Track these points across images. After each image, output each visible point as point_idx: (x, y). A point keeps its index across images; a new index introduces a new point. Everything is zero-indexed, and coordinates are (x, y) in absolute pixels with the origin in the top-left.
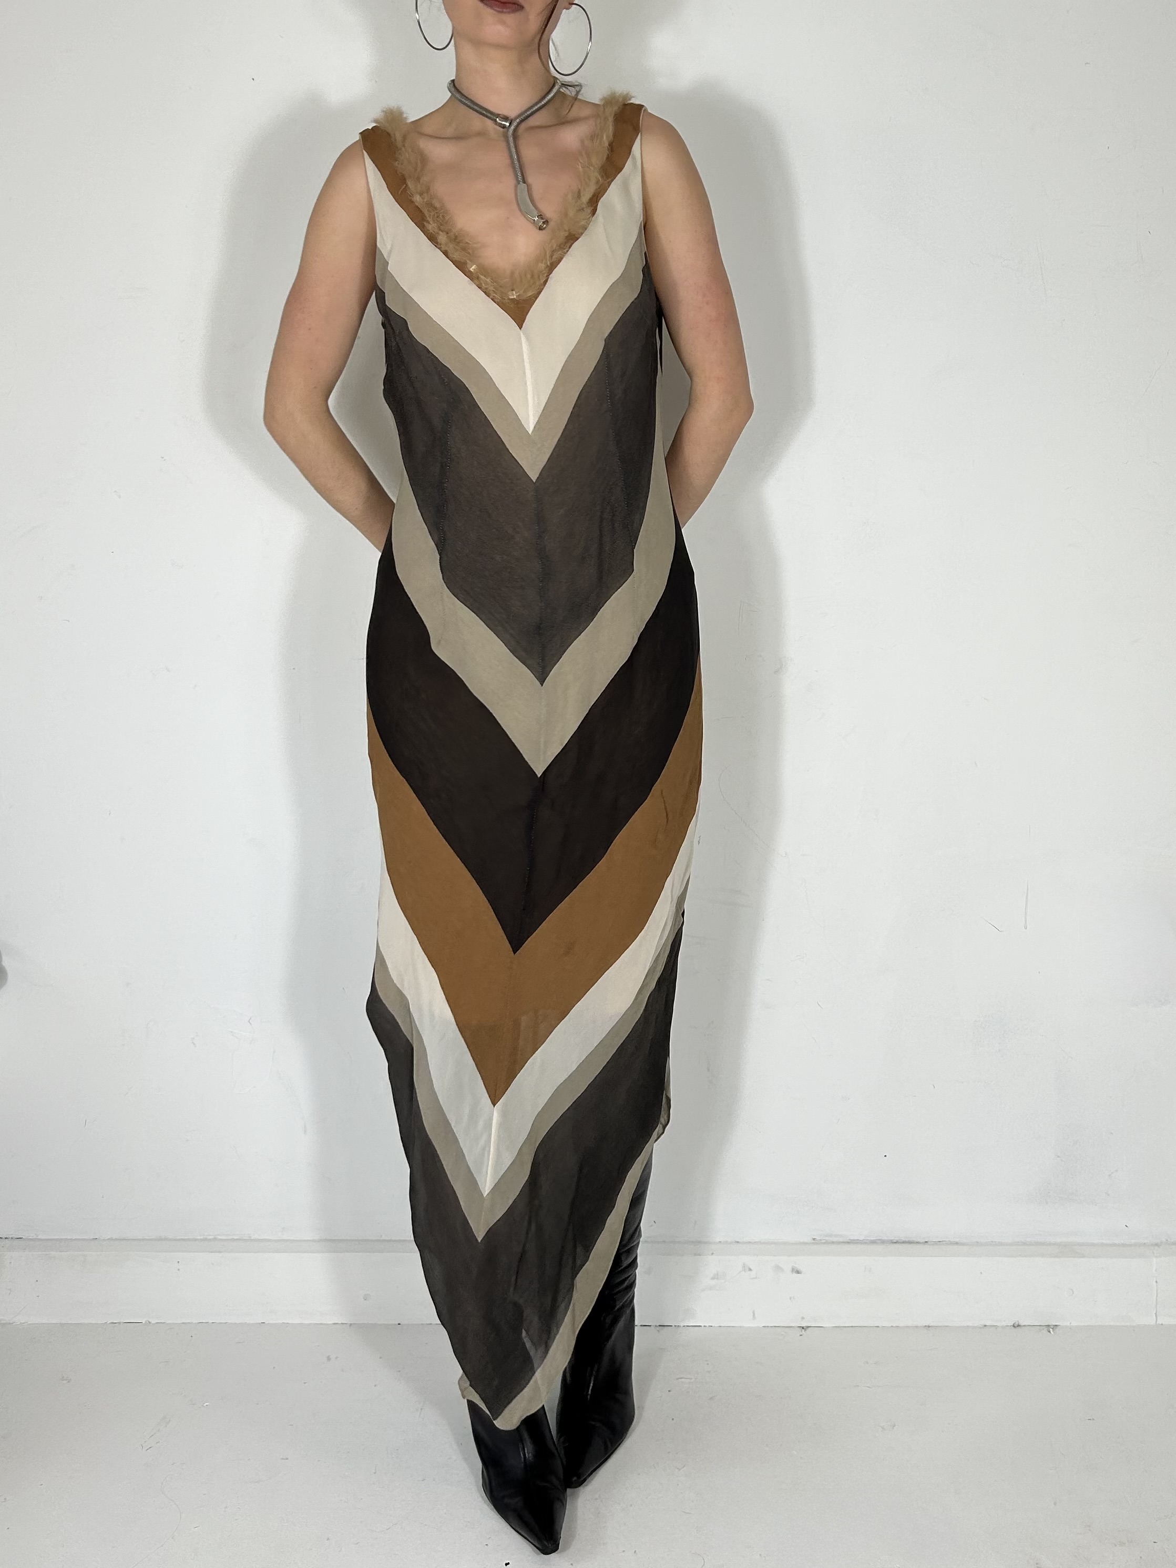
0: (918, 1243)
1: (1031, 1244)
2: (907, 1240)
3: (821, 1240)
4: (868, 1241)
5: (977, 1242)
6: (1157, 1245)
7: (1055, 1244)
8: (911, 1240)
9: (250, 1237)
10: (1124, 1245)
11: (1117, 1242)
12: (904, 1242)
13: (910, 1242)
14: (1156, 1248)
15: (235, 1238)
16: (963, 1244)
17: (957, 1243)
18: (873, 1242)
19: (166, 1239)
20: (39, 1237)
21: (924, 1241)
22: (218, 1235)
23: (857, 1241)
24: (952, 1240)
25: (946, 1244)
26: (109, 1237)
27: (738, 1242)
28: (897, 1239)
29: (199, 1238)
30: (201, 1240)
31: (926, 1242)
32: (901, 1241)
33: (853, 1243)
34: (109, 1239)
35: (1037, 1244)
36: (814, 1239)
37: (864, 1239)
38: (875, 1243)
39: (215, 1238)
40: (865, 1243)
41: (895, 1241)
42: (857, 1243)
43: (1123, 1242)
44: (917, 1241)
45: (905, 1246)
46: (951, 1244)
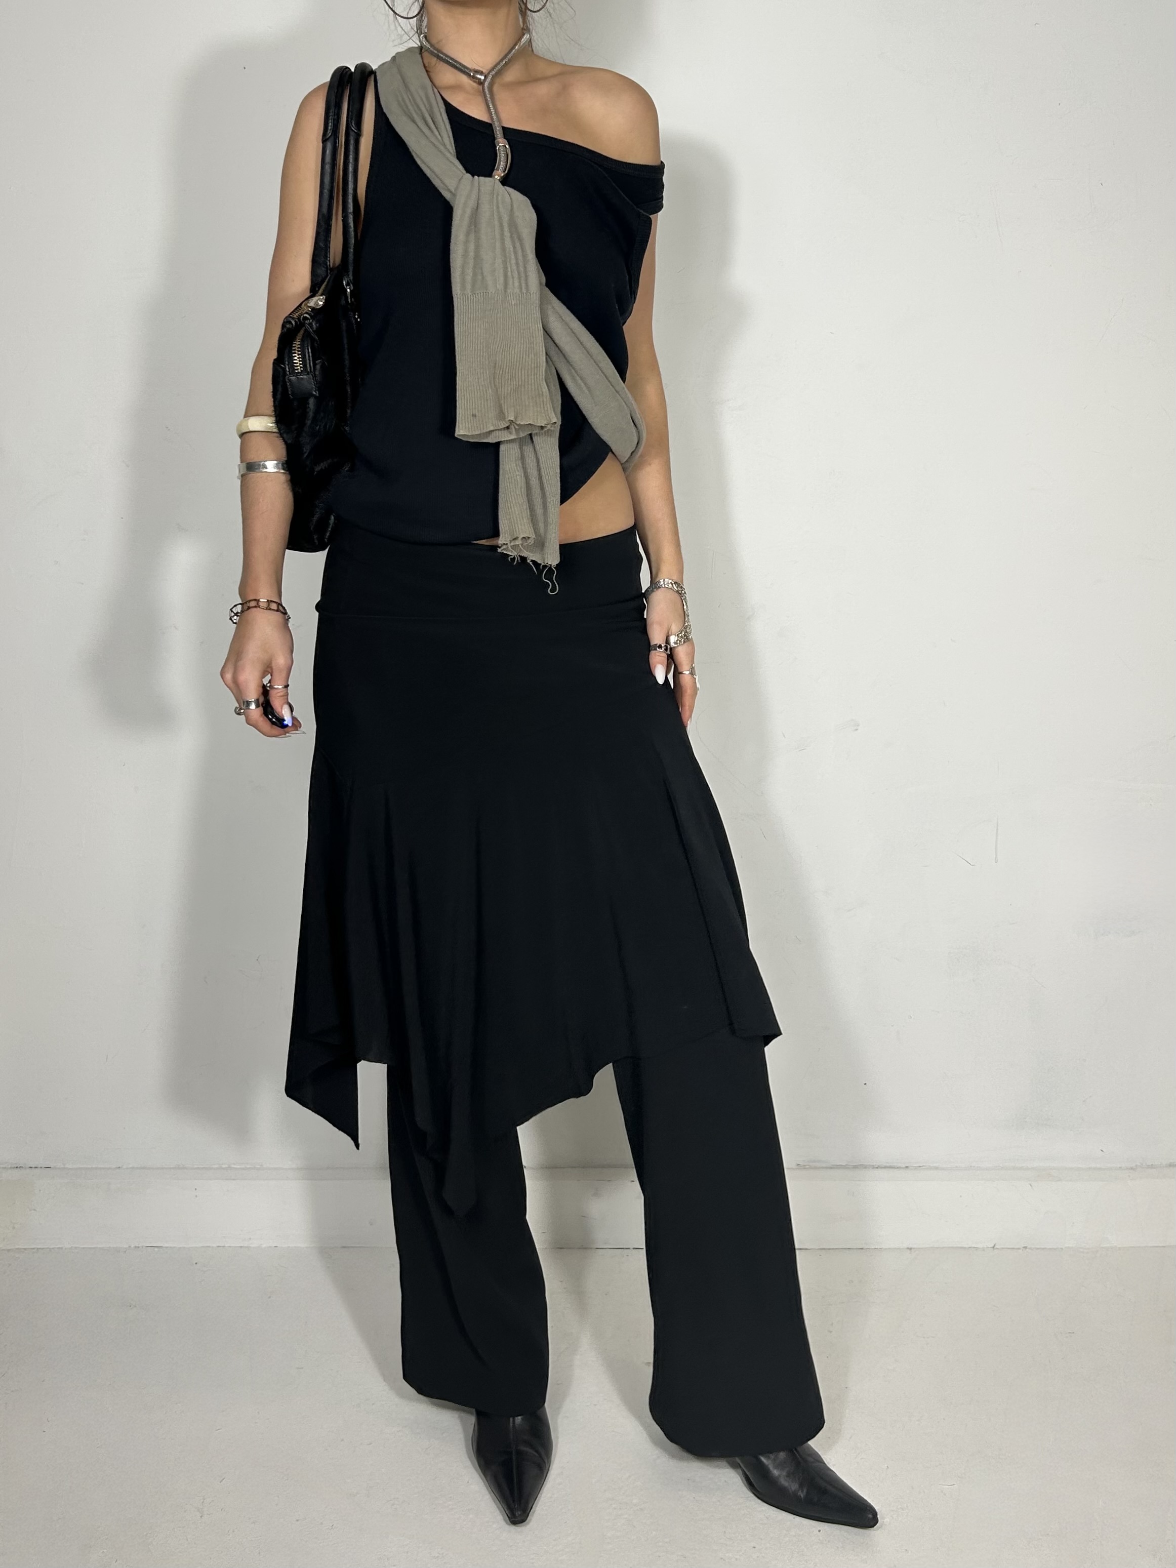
0: (898, 1168)
1: (1009, 1168)
2: (888, 1165)
3: (805, 1166)
4: (850, 1167)
5: (957, 1167)
6: (1132, 1168)
7: (1032, 1168)
8: (892, 1165)
9: (262, 1165)
10: (1100, 1169)
11: (1092, 1166)
12: (885, 1167)
13: (891, 1167)
14: (1131, 1171)
15: (248, 1166)
16: (943, 1169)
17: (936, 1168)
19: (184, 1168)
20: (66, 1166)
21: (904, 1166)
22: (234, 1164)
24: (931, 1165)
25: (928, 1168)
26: (131, 1166)
28: (878, 1164)
29: (214, 1166)
30: (217, 1168)
31: (907, 1167)
32: (882, 1166)
33: (834, 1168)
34: (131, 1168)
35: (1013, 1168)
36: (799, 1164)
37: (847, 1165)
38: (857, 1168)
39: (229, 1168)
40: (848, 1168)
41: (876, 1167)
42: (839, 1168)
43: (1098, 1166)
44: (899, 1165)
45: (886, 1170)
46: (931, 1169)
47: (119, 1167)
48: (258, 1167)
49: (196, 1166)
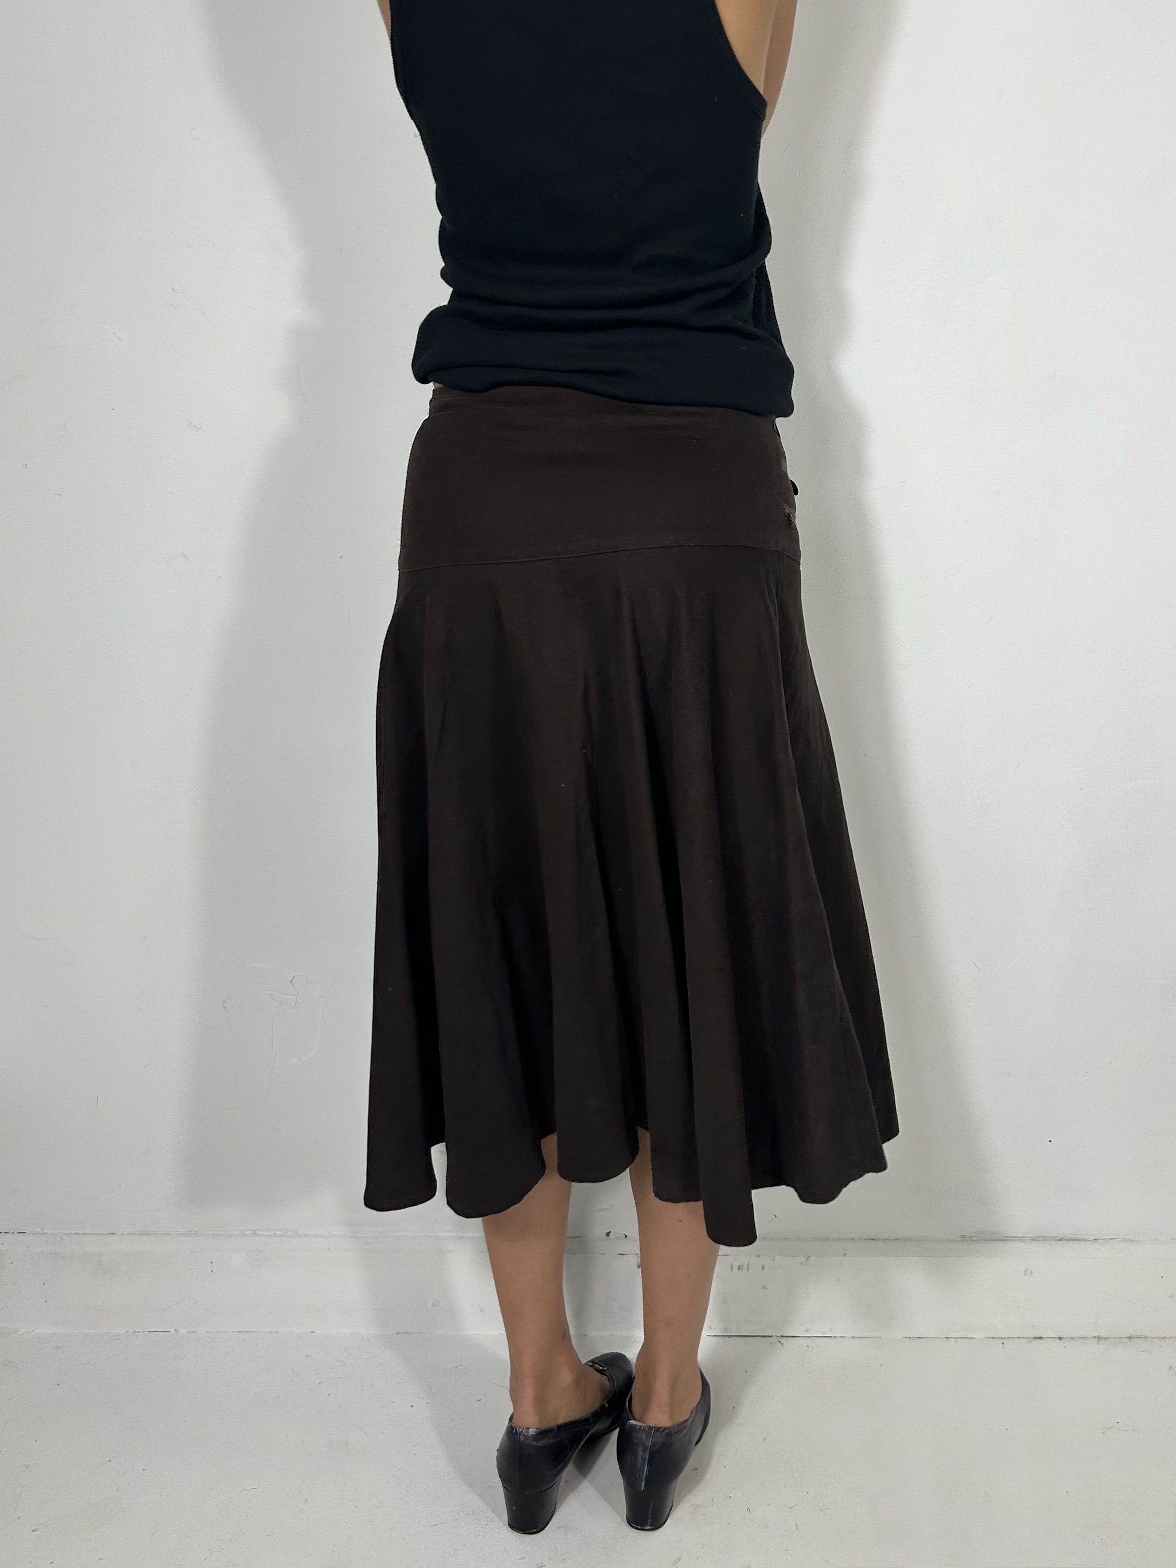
0: (1084, 1240)
2: (1073, 1237)
3: (971, 1237)
4: (1026, 1239)
8: (1080, 1236)
9: (297, 1232)
12: (1070, 1240)
13: (1076, 1240)
15: (277, 1233)
17: (1132, 1241)
18: (1033, 1240)
19: (196, 1234)
20: (45, 1232)
21: (1092, 1238)
22: (259, 1230)
24: (1124, 1237)
27: (874, 1239)
28: (1063, 1236)
29: (235, 1233)
30: (238, 1236)
31: (1096, 1240)
32: (1066, 1239)
33: (1009, 1240)
34: (128, 1234)
36: (964, 1235)
37: (1022, 1237)
38: (1036, 1240)
39: (254, 1233)
40: (1023, 1241)
41: (1059, 1239)
42: (1015, 1240)
44: (1085, 1238)
45: (1070, 1243)
46: (1125, 1241)
47: (113, 1233)
48: (293, 1233)
49: (211, 1233)
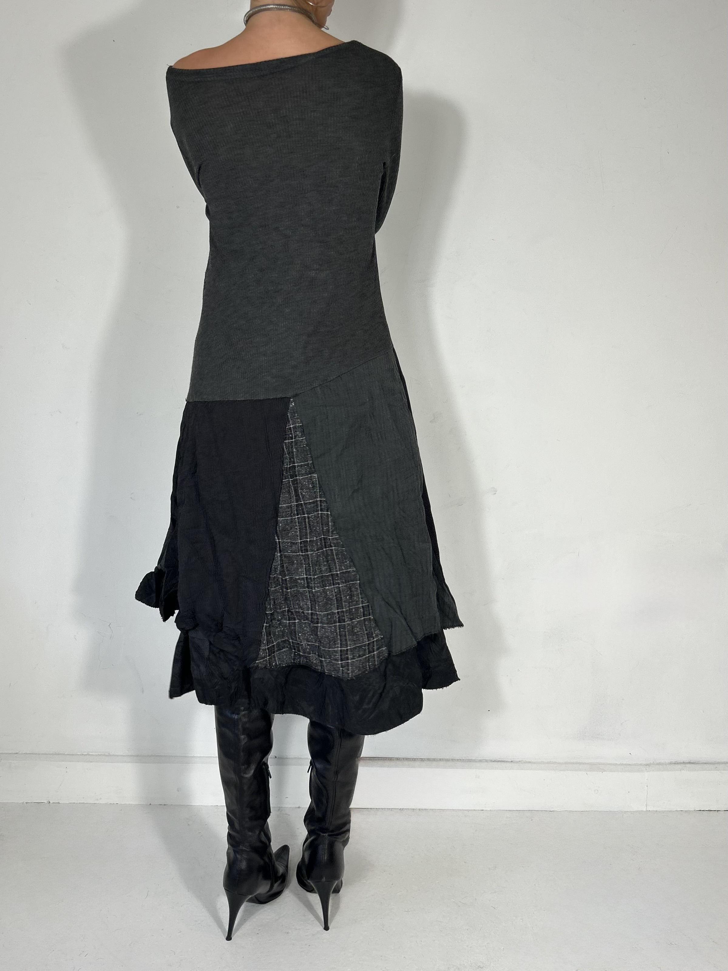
0: (506, 762)
1: (573, 763)
2: (500, 760)
4: (477, 760)
5: (542, 762)
6: (647, 765)
7: (588, 764)
8: (503, 760)
9: (109, 754)
10: (629, 765)
11: (625, 763)
12: (499, 761)
13: (501, 761)
14: (647, 766)
15: (100, 754)
16: (533, 763)
17: (530, 762)
18: (480, 761)
19: (59, 754)
21: (510, 761)
22: (92, 753)
23: (471, 760)
24: (527, 761)
25: (525, 762)
28: (494, 759)
29: (78, 753)
30: (80, 755)
31: (512, 761)
32: (496, 760)
33: (469, 761)
34: (24, 753)
35: (577, 763)
37: (475, 759)
38: (482, 761)
39: (88, 754)
40: (476, 761)
41: (494, 760)
43: (628, 763)
44: (507, 760)
45: (499, 763)
46: (526, 762)
47: (17, 753)
48: (107, 754)
49: (66, 753)
